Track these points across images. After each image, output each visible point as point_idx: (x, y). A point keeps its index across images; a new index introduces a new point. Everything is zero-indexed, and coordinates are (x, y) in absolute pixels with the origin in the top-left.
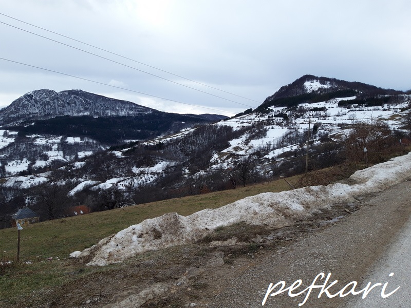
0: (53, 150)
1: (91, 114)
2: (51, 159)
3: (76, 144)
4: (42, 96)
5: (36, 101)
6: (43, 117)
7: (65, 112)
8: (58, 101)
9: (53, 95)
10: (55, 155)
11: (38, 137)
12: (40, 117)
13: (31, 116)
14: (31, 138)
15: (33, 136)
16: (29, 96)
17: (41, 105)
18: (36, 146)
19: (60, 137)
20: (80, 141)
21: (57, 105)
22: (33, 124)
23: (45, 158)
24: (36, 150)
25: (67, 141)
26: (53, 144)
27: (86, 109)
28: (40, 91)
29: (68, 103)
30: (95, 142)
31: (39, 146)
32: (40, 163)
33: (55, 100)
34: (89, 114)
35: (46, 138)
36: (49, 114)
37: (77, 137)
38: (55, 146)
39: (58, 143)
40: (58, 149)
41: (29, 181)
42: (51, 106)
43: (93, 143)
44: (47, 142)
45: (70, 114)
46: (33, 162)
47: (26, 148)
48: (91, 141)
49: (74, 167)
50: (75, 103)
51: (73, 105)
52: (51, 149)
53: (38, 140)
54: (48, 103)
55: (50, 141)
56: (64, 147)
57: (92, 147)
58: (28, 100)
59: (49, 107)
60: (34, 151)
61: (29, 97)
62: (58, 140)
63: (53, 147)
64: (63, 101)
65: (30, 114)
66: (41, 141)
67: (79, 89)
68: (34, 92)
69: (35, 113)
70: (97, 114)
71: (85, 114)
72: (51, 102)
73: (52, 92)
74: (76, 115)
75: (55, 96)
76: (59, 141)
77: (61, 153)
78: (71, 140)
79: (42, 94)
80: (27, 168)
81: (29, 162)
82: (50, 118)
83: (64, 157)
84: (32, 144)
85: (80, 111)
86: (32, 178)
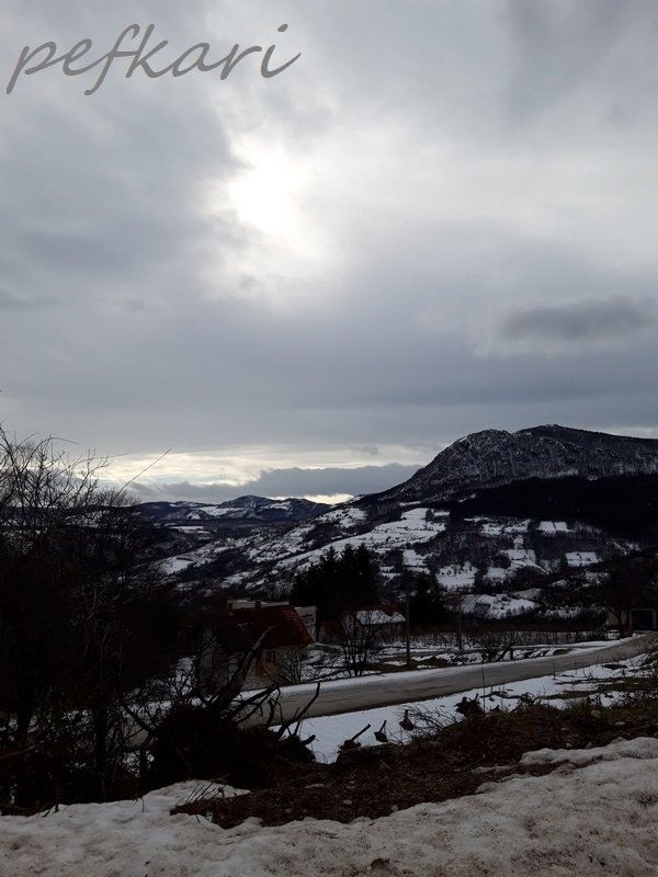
0: (516, 547)
1: (580, 472)
2: (515, 565)
3: (560, 535)
4: (486, 443)
5: (475, 454)
6: (487, 482)
7: (528, 471)
8: (515, 450)
9: (505, 440)
10: (520, 558)
11: (486, 522)
12: (484, 483)
13: (468, 481)
14: (472, 523)
15: (477, 519)
16: (462, 444)
17: (484, 460)
18: (484, 538)
19: (527, 522)
20: (567, 531)
21: (514, 457)
22: (473, 496)
23: (504, 562)
24: (486, 547)
25: (540, 529)
26: (515, 534)
27: (570, 463)
28: (480, 433)
29: (534, 454)
30: (598, 531)
31: (491, 538)
32: (495, 573)
33: (509, 450)
34: (577, 472)
35: (500, 523)
36: (499, 477)
37: (559, 520)
38: (519, 541)
39: (523, 534)
40: (525, 546)
41: (500, 606)
42: (503, 461)
43: (596, 534)
44: (503, 531)
45: (538, 474)
46: (483, 570)
47: (468, 541)
48: (589, 529)
49: (585, 582)
50: (547, 451)
51: (543, 456)
52: (511, 546)
53: (486, 527)
54: (497, 456)
55: (509, 530)
56: (535, 541)
57: (593, 542)
58: (460, 453)
59: (499, 462)
60: (482, 549)
61: (461, 446)
62: (522, 527)
63: (515, 541)
64: (523, 450)
65: (466, 477)
66: (491, 530)
67: (552, 424)
68: (471, 436)
69: (475, 476)
70: (594, 471)
71: (570, 473)
72: (502, 452)
73: (503, 433)
74: (550, 476)
75: (508, 441)
76: (524, 529)
77: (532, 553)
78: (548, 527)
79: (486, 439)
80: (472, 581)
81: (475, 570)
82: (501, 484)
83: (538, 563)
84: (477, 535)
85: (558, 469)
86: (504, 599)
